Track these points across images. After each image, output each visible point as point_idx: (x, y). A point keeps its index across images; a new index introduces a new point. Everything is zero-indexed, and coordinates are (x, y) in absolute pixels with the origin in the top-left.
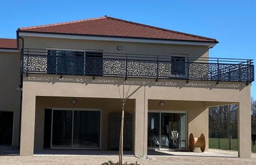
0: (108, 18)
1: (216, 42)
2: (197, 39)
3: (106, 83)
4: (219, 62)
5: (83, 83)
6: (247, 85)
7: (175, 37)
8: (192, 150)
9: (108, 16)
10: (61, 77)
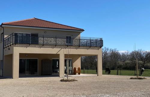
0: (36, 19)
1: (83, 30)
2: (76, 29)
4: (91, 39)
6: (101, 48)
7: (67, 28)
8: (75, 74)
9: (35, 18)
10: (30, 45)
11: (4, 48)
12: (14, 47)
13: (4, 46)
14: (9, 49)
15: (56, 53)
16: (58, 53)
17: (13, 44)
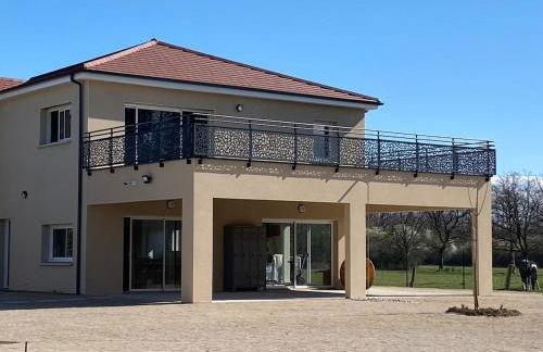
0: (161, 44)
1: (378, 103)
3: (310, 177)
5: (278, 176)
6: (487, 181)
9: (157, 40)
12: (196, 174)
14: (150, 179)
15: (336, 201)
16: (343, 201)
17: (189, 162)
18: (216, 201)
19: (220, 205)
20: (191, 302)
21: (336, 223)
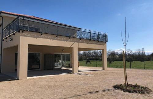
11: (3, 40)
12: (21, 37)
13: (2, 38)
15: (69, 47)
16: (72, 47)
17: (19, 32)
18: (29, 45)
19: (30, 47)
20: (19, 79)
21: (71, 54)
